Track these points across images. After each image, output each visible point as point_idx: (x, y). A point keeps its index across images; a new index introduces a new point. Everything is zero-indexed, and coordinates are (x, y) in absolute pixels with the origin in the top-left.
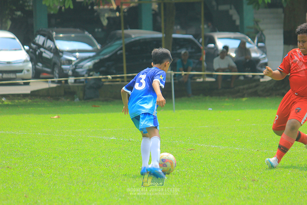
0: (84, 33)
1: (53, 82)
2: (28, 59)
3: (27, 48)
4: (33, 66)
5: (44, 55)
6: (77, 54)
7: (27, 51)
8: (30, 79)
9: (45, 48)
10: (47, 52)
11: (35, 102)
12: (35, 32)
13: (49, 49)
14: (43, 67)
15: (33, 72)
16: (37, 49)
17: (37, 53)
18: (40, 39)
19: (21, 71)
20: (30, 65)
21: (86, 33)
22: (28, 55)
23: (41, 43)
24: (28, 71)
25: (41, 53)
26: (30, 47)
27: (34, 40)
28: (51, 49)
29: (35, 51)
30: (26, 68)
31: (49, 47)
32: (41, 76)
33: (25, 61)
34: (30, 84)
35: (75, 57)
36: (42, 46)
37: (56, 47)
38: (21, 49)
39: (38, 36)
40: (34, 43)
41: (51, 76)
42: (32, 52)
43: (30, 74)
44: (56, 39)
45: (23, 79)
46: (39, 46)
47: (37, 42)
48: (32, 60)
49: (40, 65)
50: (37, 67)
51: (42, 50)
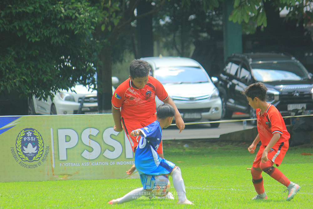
0: (290, 58)
1: (249, 123)
2: (217, 94)
3: (215, 79)
4: (222, 102)
5: (237, 88)
6: (282, 87)
7: (216, 84)
8: (219, 120)
9: (238, 80)
10: (241, 84)
11: (227, 149)
12: (225, 59)
13: (244, 81)
14: (235, 103)
15: (223, 111)
16: (228, 81)
17: (228, 86)
18: (232, 68)
19: (207, 110)
20: (219, 102)
21: (293, 58)
22: (216, 89)
23: (233, 72)
24: (216, 109)
25: (234, 85)
26: (220, 79)
27: (225, 70)
28: (247, 80)
29: (226, 83)
30: (214, 106)
31: (244, 77)
32: (234, 116)
33: (213, 97)
34: (220, 126)
35: (278, 90)
36: (235, 77)
37: (252, 77)
38: (208, 82)
39: (230, 64)
40: (225, 73)
41: (247, 115)
42: (221, 85)
43: (220, 113)
44: (254, 68)
45: (210, 120)
46: (231, 77)
47: (228, 71)
48: (221, 95)
49: (232, 101)
50: (228, 104)
51: (235, 81)
